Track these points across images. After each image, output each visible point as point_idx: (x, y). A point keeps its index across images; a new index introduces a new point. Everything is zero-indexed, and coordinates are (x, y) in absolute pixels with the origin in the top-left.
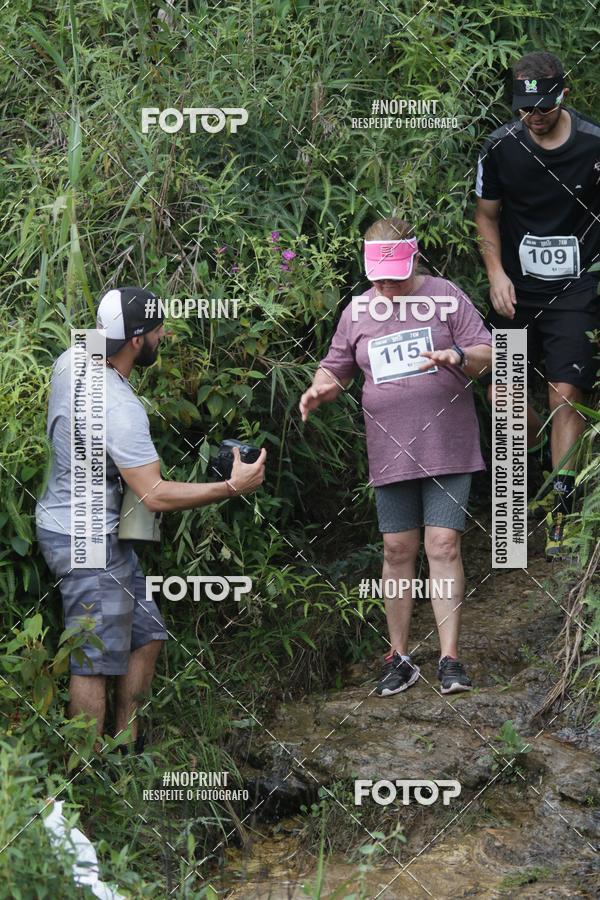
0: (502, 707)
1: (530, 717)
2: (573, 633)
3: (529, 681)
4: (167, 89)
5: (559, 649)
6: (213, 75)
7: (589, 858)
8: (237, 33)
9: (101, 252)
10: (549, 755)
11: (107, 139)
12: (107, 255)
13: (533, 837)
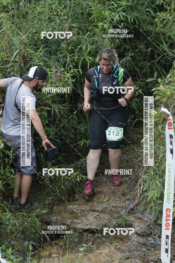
0: (120, 207)
1: (128, 210)
2: (140, 186)
3: (127, 200)
4: (22, 26)
5: (136, 191)
6: (36, 21)
7: (145, 252)
8: (43, 9)
9: (3, 73)
10: (133, 221)
11: (5, 40)
12: (4, 74)
13: (129, 245)
